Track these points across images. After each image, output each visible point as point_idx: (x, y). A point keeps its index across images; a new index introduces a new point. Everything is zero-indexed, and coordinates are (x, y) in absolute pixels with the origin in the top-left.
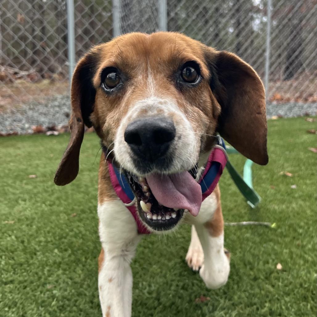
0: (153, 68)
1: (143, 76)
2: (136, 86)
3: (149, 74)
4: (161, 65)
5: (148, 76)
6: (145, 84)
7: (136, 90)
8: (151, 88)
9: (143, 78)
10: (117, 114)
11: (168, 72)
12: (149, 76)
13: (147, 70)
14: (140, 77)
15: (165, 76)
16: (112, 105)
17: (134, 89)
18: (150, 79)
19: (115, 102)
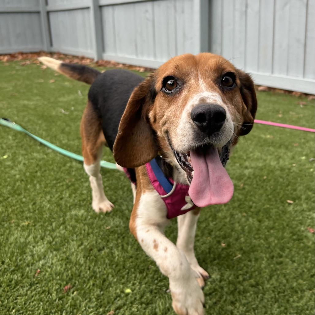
0: (202, 74)
1: (195, 80)
2: (191, 87)
3: (199, 78)
4: (208, 72)
5: (198, 80)
6: (198, 85)
7: (191, 89)
8: (203, 87)
9: (195, 81)
10: (173, 109)
11: (213, 77)
12: (200, 80)
13: (198, 76)
14: (193, 81)
15: (211, 80)
16: (170, 103)
17: (189, 88)
18: (201, 82)
19: (173, 101)
